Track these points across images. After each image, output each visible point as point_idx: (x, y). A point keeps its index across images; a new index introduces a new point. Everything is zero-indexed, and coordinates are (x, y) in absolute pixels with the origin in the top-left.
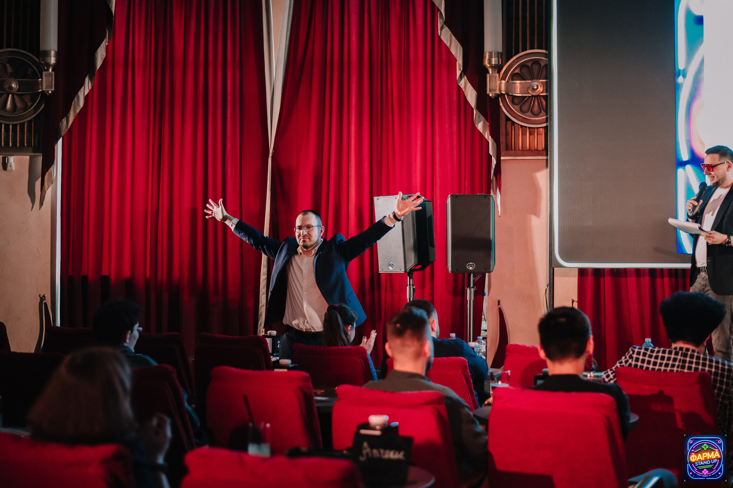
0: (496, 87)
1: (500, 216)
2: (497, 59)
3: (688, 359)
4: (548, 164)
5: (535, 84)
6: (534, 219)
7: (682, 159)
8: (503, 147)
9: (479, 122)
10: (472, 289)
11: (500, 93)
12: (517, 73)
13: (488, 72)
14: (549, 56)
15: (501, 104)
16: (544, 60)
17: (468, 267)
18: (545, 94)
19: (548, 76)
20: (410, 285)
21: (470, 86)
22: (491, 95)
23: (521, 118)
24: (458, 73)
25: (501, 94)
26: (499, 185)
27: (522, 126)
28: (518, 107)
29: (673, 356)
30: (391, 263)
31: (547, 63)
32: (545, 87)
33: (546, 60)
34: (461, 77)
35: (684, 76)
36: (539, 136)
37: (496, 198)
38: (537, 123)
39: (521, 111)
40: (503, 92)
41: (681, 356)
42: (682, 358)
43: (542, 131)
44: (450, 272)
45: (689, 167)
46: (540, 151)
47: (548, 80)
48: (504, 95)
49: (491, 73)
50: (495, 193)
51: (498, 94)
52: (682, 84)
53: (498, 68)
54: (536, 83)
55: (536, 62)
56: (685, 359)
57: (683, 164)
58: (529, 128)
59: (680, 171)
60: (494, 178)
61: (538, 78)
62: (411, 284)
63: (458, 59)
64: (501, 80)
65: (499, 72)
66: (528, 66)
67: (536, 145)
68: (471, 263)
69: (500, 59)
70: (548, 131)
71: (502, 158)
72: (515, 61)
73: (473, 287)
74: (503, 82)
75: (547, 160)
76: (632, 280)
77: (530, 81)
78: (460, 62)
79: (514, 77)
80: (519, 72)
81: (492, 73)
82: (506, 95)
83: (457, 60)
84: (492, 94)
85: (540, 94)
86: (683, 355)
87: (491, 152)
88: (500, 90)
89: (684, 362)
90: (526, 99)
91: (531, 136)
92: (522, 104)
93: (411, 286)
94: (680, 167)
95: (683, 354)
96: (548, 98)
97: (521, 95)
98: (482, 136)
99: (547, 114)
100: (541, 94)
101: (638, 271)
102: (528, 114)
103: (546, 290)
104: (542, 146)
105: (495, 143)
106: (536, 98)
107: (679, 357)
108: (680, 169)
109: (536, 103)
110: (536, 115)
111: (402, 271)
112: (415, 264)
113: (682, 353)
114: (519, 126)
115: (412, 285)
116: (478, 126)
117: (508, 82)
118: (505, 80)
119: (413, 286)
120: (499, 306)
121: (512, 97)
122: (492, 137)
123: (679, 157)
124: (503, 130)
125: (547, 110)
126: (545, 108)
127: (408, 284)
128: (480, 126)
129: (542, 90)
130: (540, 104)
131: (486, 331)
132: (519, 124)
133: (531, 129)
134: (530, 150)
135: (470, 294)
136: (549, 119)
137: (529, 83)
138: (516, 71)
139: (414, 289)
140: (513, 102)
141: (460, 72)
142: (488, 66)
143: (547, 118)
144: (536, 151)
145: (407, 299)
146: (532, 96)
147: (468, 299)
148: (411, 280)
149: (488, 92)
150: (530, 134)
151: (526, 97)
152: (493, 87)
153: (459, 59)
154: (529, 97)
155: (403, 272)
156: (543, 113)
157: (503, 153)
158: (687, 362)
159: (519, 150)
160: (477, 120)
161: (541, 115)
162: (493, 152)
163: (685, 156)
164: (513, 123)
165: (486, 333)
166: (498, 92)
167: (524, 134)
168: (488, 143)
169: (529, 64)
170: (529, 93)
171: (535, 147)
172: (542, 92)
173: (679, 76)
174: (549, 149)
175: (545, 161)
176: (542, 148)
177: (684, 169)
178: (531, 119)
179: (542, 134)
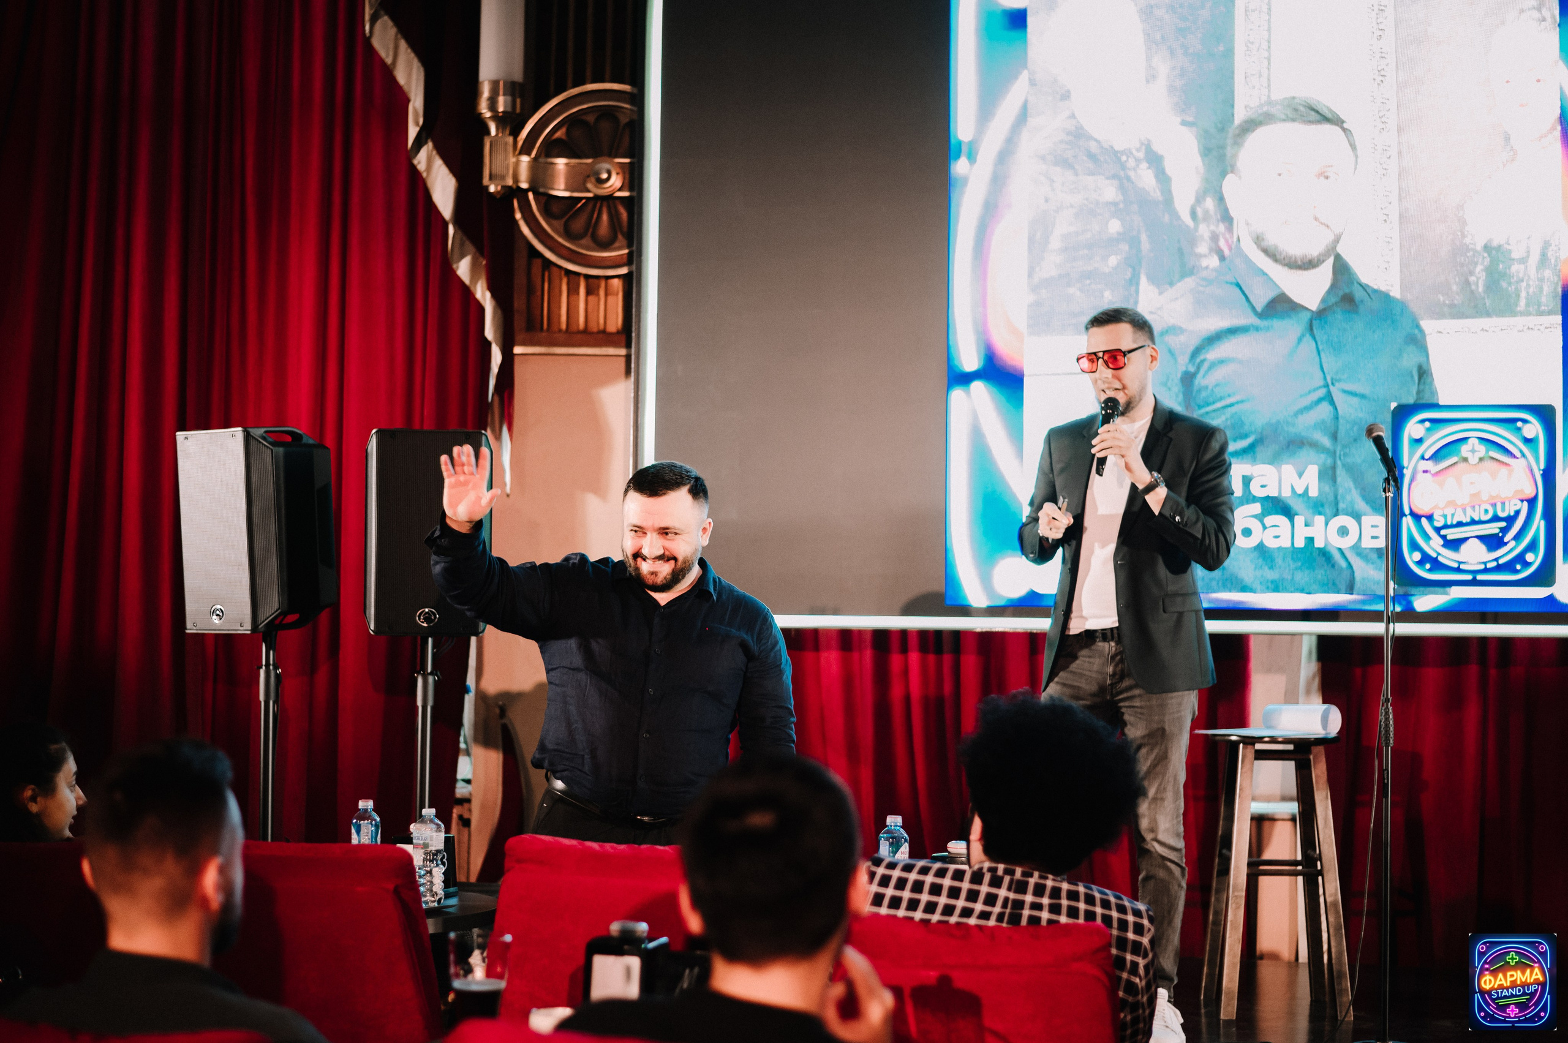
0: (508, 169)
1: (508, 496)
2: (509, 98)
3: (1029, 898)
4: (631, 367)
5: (604, 167)
6: (594, 505)
7: (962, 366)
8: (519, 322)
9: (462, 256)
10: (431, 679)
11: (514, 187)
12: (559, 140)
13: (488, 133)
14: (638, 99)
15: (518, 216)
16: (626, 111)
17: (419, 619)
18: (626, 194)
19: (637, 151)
20: (267, 665)
21: (440, 166)
22: (492, 189)
23: (566, 253)
24: (413, 132)
25: (519, 188)
26: (507, 417)
27: (568, 272)
28: (560, 224)
29: (984, 889)
30: (219, 607)
31: (635, 117)
32: (627, 176)
33: (630, 110)
34: (419, 143)
35: (972, 158)
36: (610, 298)
37: (500, 447)
38: (609, 263)
39: (568, 234)
40: (524, 185)
41: (1009, 889)
42: (1012, 896)
43: (616, 283)
44: (372, 633)
45: (978, 386)
46: (611, 334)
47: (635, 160)
48: (526, 191)
49: (493, 132)
50: (498, 437)
51: (510, 187)
52: (965, 180)
53: (512, 122)
54: (606, 166)
55: (607, 114)
56: (1019, 897)
57: (965, 379)
58: (587, 277)
59: (957, 395)
60: (496, 399)
61: (612, 154)
62: (271, 662)
63: (412, 96)
64: (521, 153)
65: (515, 133)
66: (585, 123)
67: (602, 321)
68: (427, 610)
69: (518, 101)
70: (632, 284)
71: (518, 350)
72: (557, 108)
73: (432, 673)
74: (525, 159)
75: (628, 357)
76: (831, 659)
77: (589, 161)
78: (417, 103)
79: (553, 148)
80: (564, 137)
81: (497, 135)
82: (531, 195)
83: (408, 101)
84: (496, 186)
85: (614, 193)
86: (1013, 887)
87: (489, 333)
88: (516, 179)
89: (1019, 905)
90: (579, 205)
91: (591, 298)
92: (571, 217)
93: (271, 667)
94: (958, 387)
95: (1014, 882)
96: (635, 205)
97: (566, 194)
98: (467, 293)
99: (630, 245)
100: (618, 194)
101: (846, 636)
102: (584, 241)
104: (615, 322)
105: (499, 312)
106: (605, 204)
107: (1003, 893)
108: (956, 391)
109: (605, 217)
110: (605, 246)
111: (246, 628)
112: (279, 611)
113: (1011, 882)
114: (561, 273)
115: (274, 665)
116: (458, 267)
117: (535, 159)
118: (529, 154)
119: (276, 668)
120: (504, 721)
121: (545, 198)
122: (494, 296)
123: (956, 362)
124: (520, 280)
125: (633, 235)
126: (625, 229)
127: (264, 663)
128: (463, 268)
129: (618, 184)
130: (614, 217)
131: (468, 782)
132: (560, 267)
133: (591, 280)
134: (586, 331)
135: (424, 690)
136: (635, 258)
137: (587, 164)
138: (558, 134)
139: (277, 676)
140: (547, 212)
141: (418, 129)
142: (488, 115)
143: (630, 255)
144: (601, 336)
145: (260, 702)
146: (597, 198)
147: (419, 703)
148: (271, 652)
149: (486, 181)
150: (589, 292)
151: (580, 199)
152: (498, 169)
153: (416, 95)
154: (588, 199)
155: (249, 632)
156: (621, 240)
157: (519, 337)
158: (1027, 906)
159: (560, 331)
160: (456, 250)
161: (617, 244)
162: (495, 332)
163: (970, 361)
164: (548, 263)
165: (469, 788)
166: (510, 182)
167: (573, 291)
168: (482, 310)
169: (591, 118)
170: (588, 191)
171: (598, 323)
172: (620, 190)
173: (958, 156)
174: (633, 329)
175: (623, 361)
176: (617, 327)
177: (968, 393)
178: (591, 256)
179: (617, 294)
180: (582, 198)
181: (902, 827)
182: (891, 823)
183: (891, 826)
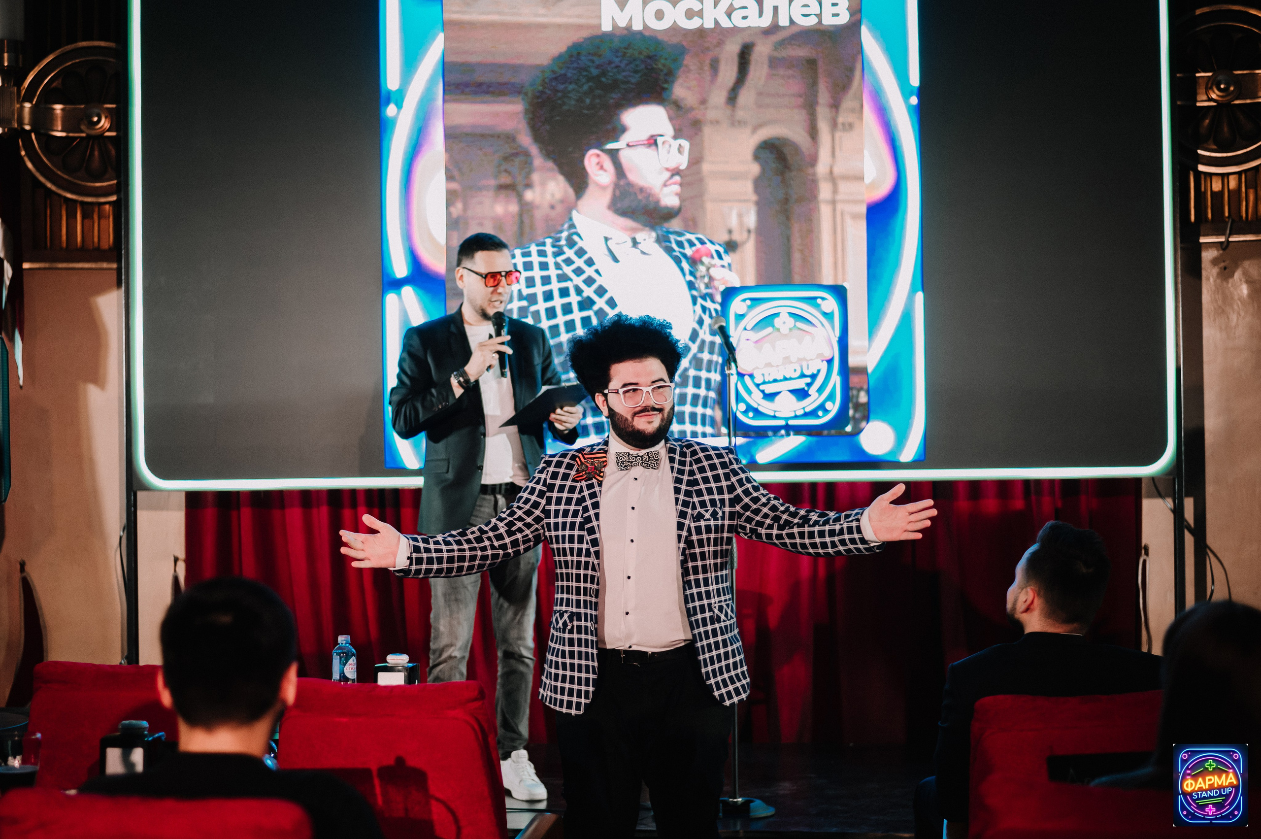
1: (21, 387)
4: (122, 279)
6: (93, 393)
8: (26, 242)
11: (19, 128)
12: (56, 89)
14: (122, 55)
15: (23, 153)
18: (113, 134)
19: (122, 99)
23: (64, 183)
25: (23, 130)
26: (19, 322)
27: (67, 200)
28: (58, 159)
32: (115, 119)
33: (116, 64)
35: (399, 106)
36: (103, 222)
37: (13, 345)
38: (100, 192)
39: (66, 168)
40: (27, 127)
43: (109, 210)
45: (408, 291)
46: (105, 251)
47: (121, 106)
48: (29, 132)
50: (11, 339)
51: (15, 129)
52: (394, 120)
54: (96, 111)
55: (96, 67)
57: (397, 284)
58: (83, 203)
59: (391, 298)
60: (9, 306)
61: (101, 100)
64: (24, 100)
67: (96, 239)
69: (20, 57)
70: (120, 210)
71: (26, 266)
72: (53, 62)
74: (28, 105)
75: (119, 270)
76: (294, 515)
77: (82, 107)
79: (51, 96)
80: (61, 87)
81: (3, 85)
82: (33, 136)
84: (4, 129)
85: (104, 133)
88: (20, 123)
90: (74, 143)
91: (86, 221)
92: (68, 153)
94: (390, 291)
96: (121, 143)
97: (63, 134)
99: (118, 177)
100: (107, 134)
101: (306, 495)
102: (79, 174)
103: (121, 538)
104: (108, 241)
105: (10, 234)
106: (96, 142)
108: (391, 294)
109: (96, 153)
110: (97, 177)
114: (60, 201)
117: (36, 106)
118: (31, 101)
120: (24, 575)
121: (46, 138)
123: (389, 271)
124: (26, 207)
126: (114, 164)
129: (107, 125)
130: (104, 153)
132: (60, 196)
133: (85, 206)
134: (83, 248)
136: (123, 188)
137: (79, 109)
138: (55, 84)
140: (47, 150)
143: (118, 184)
144: (96, 252)
146: (89, 137)
150: (84, 217)
151: (75, 138)
152: (6, 113)
154: (82, 138)
156: (110, 172)
157: (26, 255)
159: (61, 249)
161: (107, 176)
162: (8, 252)
163: (400, 268)
164: (49, 193)
166: (15, 125)
167: (71, 216)
169: (82, 71)
170: (82, 132)
171: (93, 242)
172: (109, 130)
173: (388, 102)
174: (123, 247)
175: (115, 273)
176: (109, 245)
177: (399, 295)
178: (85, 186)
179: (109, 217)
180: (77, 138)
181: (350, 644)
182: (342, 641)
183: (342, 644)
